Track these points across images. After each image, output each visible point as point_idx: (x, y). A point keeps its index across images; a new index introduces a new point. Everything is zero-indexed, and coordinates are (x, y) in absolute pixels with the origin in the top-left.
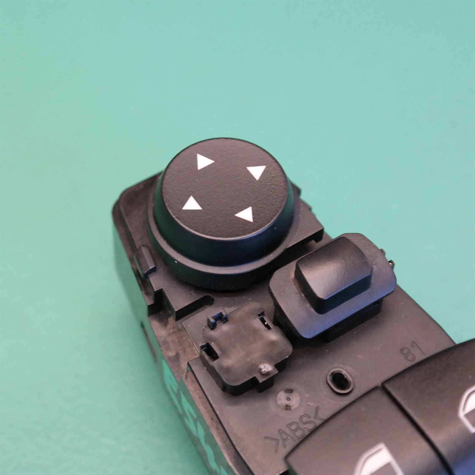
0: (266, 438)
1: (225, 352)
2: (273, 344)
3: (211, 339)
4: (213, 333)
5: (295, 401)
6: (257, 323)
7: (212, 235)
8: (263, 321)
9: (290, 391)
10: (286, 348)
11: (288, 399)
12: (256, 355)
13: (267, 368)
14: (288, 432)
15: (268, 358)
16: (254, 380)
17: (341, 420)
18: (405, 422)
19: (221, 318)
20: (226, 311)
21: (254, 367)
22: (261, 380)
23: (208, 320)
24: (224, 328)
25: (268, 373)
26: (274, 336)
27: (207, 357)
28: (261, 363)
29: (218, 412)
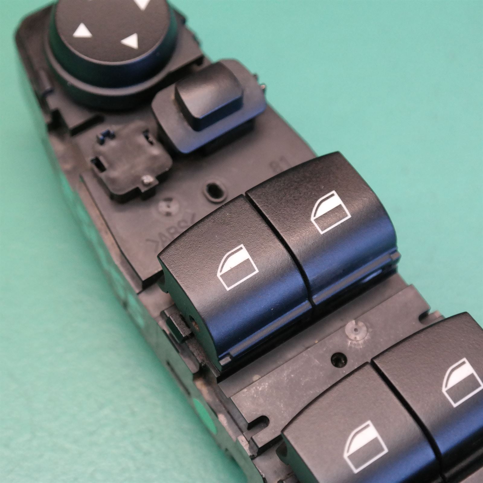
0: (148, 240)
1: (112, 165)
2: (154, 158)
3: (100, 153)
4: (102, 148)
5: (174, 208)
6: (141, 140)
7: (100, 60)
8: (147, 138)
9: (169, 200)
10: (166, 161)
11: (169, 207)
12: (140, 168)
13: (148, 179)
14: (167, 235)
15: (150, 171)
16: (137, 190)
17: (208, 223)
18: (264, 225)
19: (109, 135)
20: (113, 128)
21: (137, 178)
22: (143, 190)
23: (97, 137)
24: (112, 144)
25: (149, 184)
26: (156, 151)
27: (96, 169)
28: (144, 174)
29: (106, 218)
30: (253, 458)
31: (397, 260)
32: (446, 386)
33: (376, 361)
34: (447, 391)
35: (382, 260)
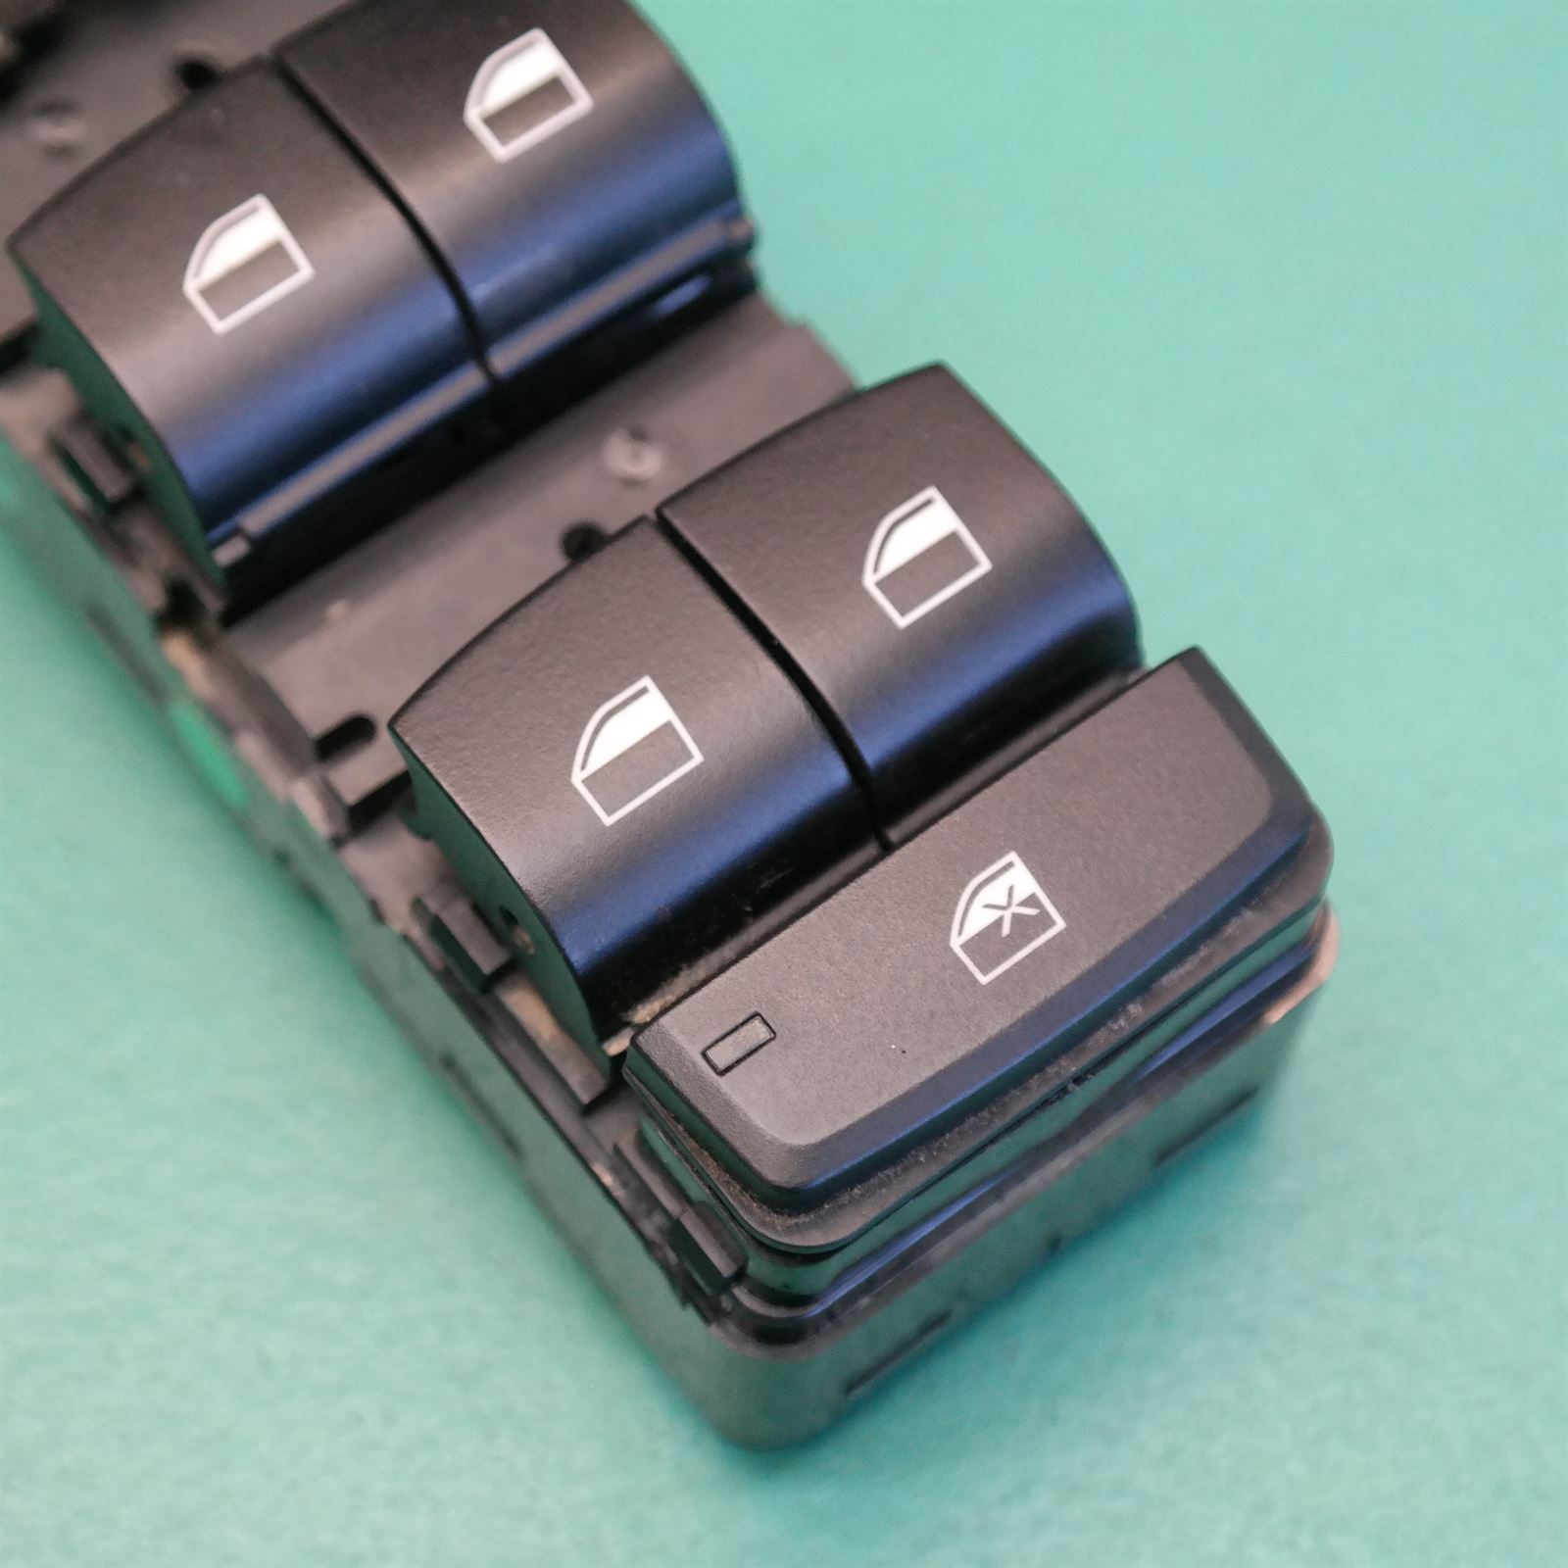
30: (338, 842)
31: (748, 244)
32: (876, 569)
33: (668, 513)
34: (880, 584)
35: (699, 241)
